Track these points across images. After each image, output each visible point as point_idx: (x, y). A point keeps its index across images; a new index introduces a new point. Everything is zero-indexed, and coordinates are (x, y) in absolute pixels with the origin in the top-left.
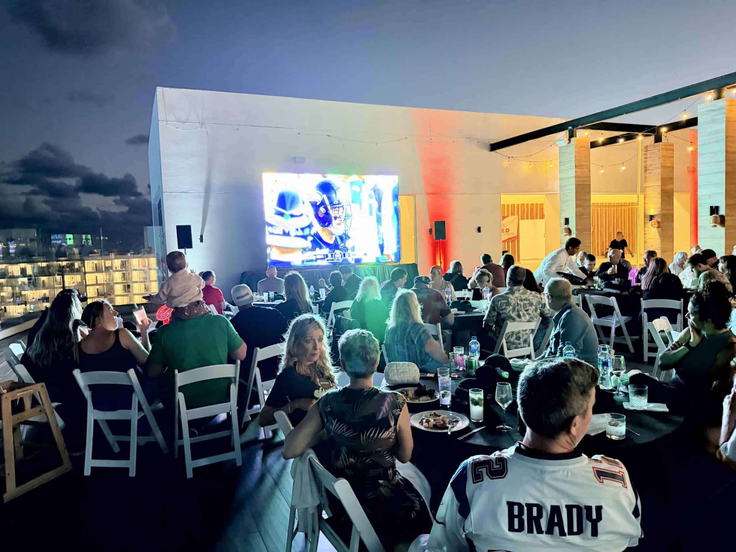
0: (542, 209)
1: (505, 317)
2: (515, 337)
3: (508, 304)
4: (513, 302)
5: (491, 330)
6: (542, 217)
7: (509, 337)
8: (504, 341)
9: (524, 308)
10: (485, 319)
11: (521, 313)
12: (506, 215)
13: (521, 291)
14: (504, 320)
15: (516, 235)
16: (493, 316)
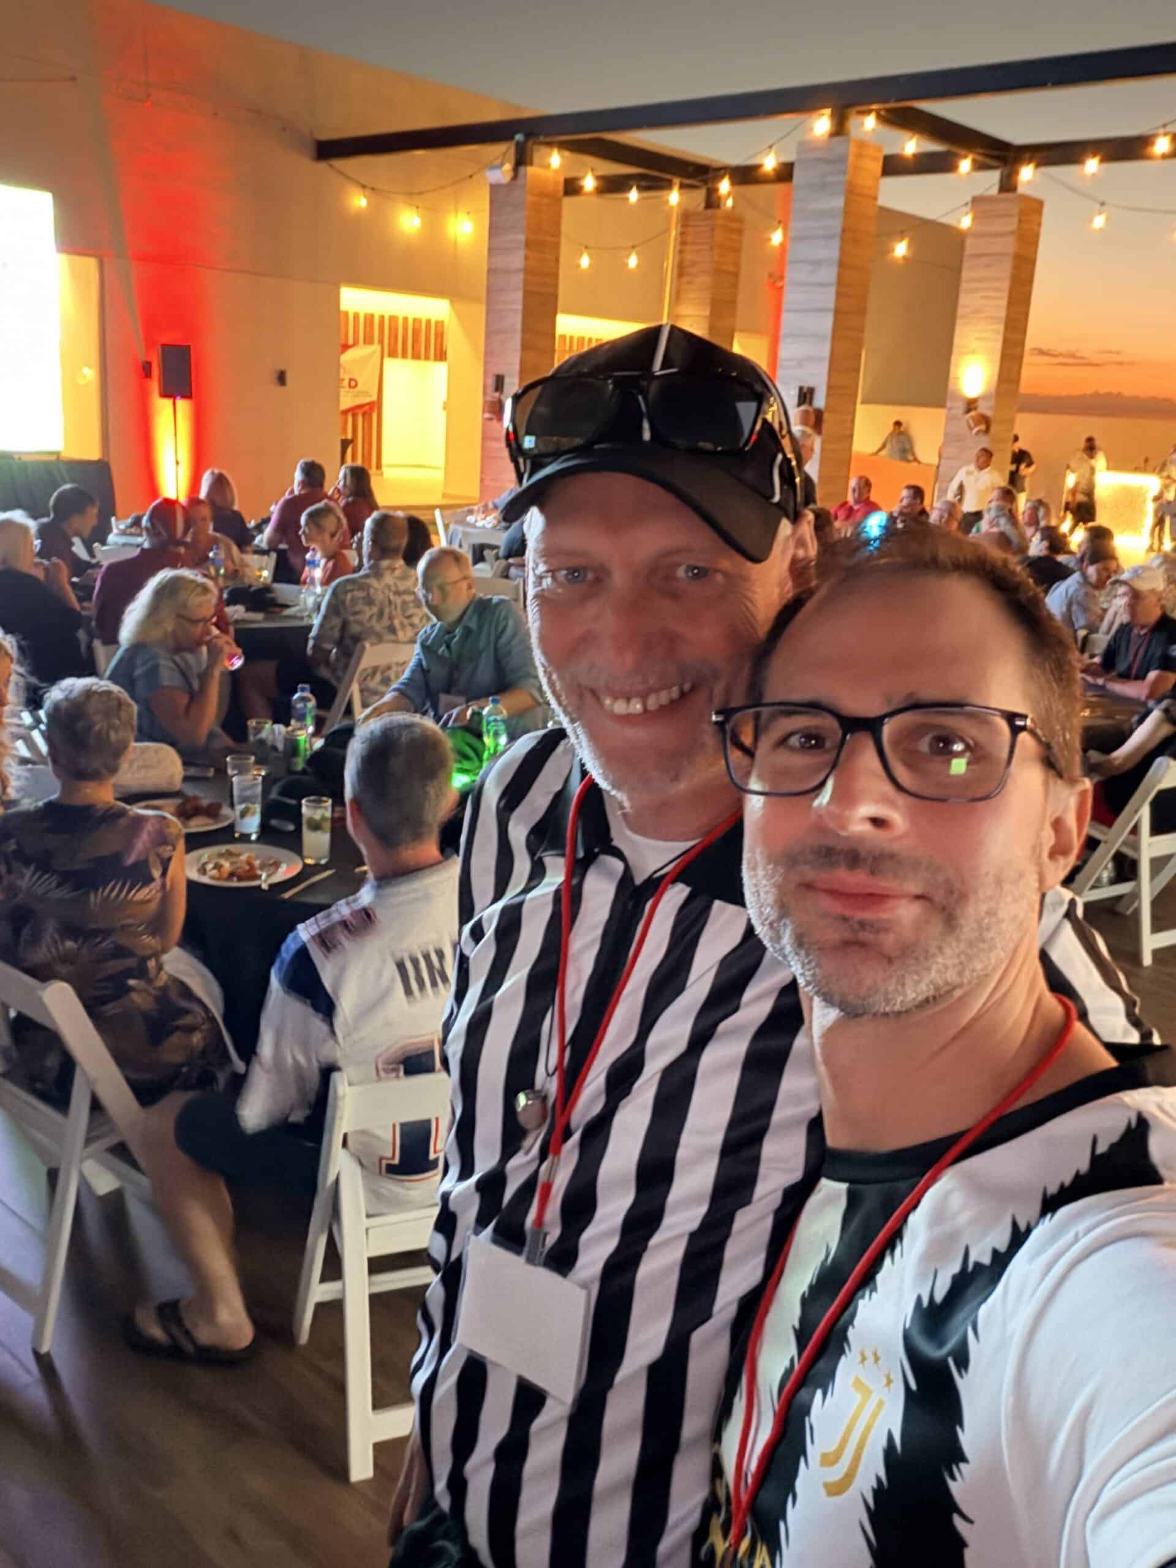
0: (440, 335)
1: (361, 633)
2: (378, 677)
3: (369, 601)
4: (379, 597)
5: (327, 663)
6: (441, 356)
7: (365, 679)
8: (355, 688)
9: (404, 610)
10: (313, 633)
11: (396, 622)
12: (351, 342)
13: (397, 573)
14: (357, 639)
15: (374, 398)
16: (332, 628)
